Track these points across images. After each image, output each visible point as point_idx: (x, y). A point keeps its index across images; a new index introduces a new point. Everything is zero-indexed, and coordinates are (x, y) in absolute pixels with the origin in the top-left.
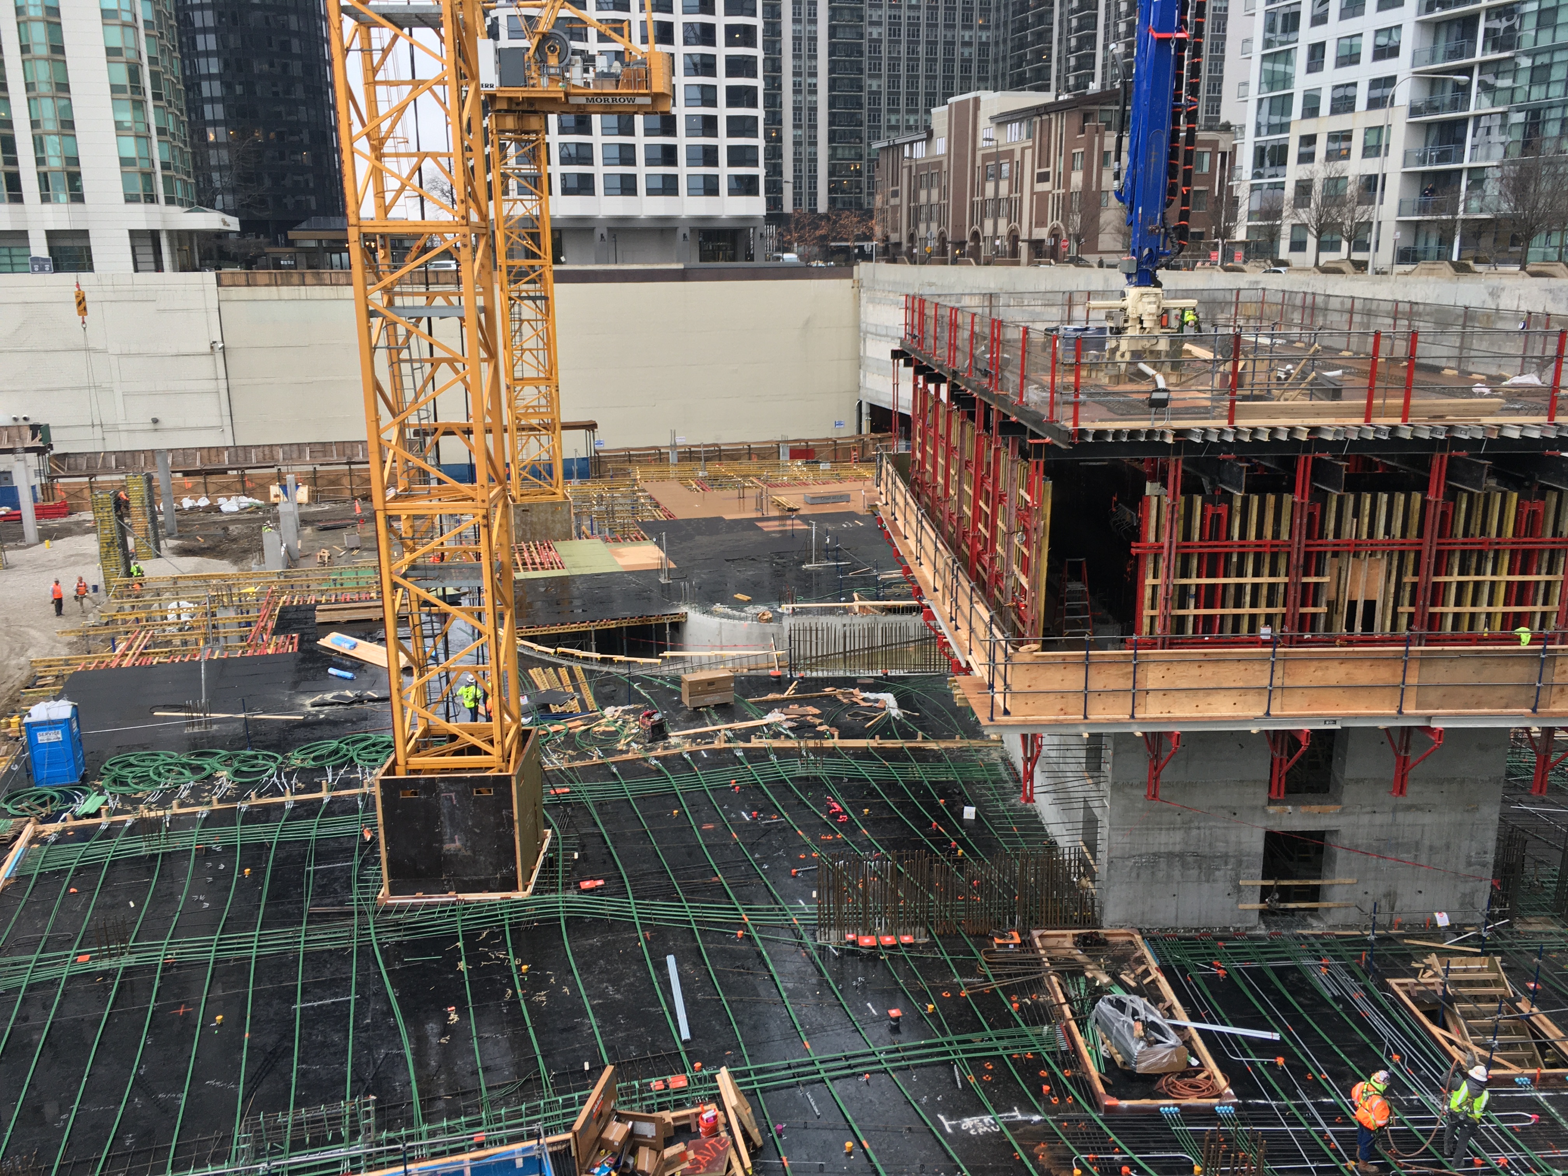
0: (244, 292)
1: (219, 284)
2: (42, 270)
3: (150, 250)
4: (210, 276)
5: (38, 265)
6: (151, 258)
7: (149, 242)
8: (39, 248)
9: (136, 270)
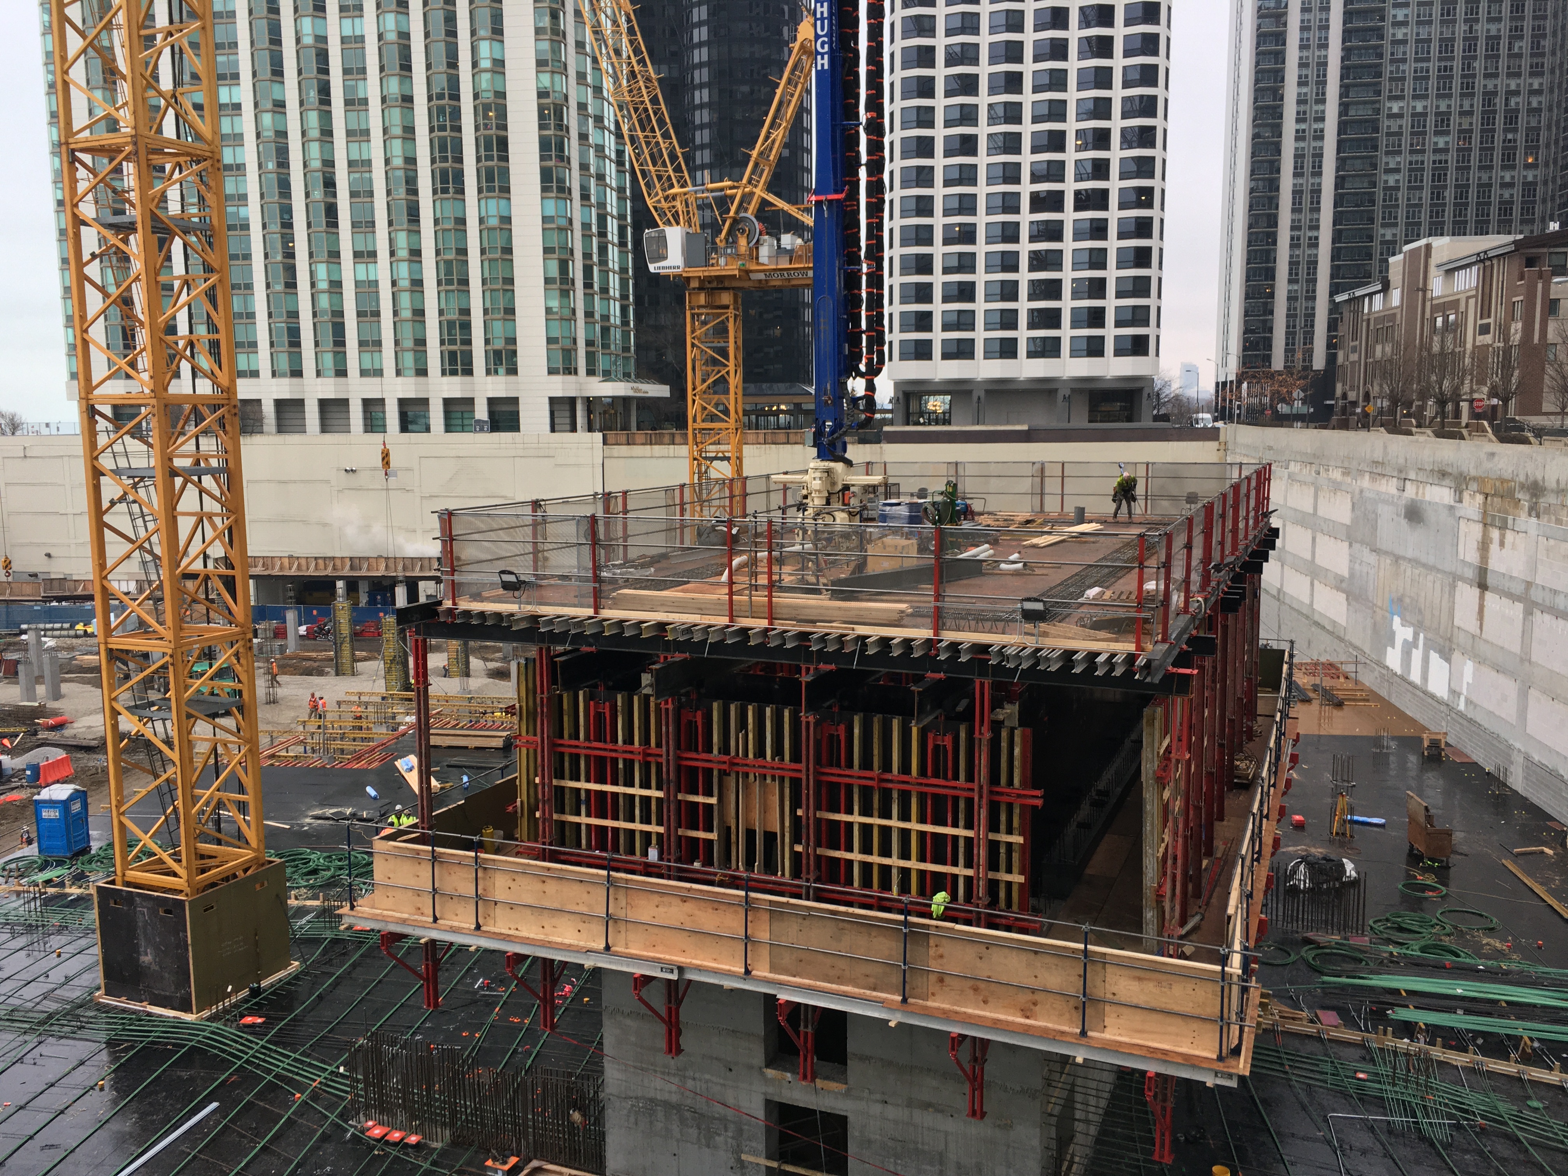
0: (624, 450)
1: (605, 443)
2: (482, 430)
3: (567, 414)
4: (598, 436)
5: (480, 427)
6: (568, 421)
7: (567, 407)
8: (481, 412)
9: (553, 430)
